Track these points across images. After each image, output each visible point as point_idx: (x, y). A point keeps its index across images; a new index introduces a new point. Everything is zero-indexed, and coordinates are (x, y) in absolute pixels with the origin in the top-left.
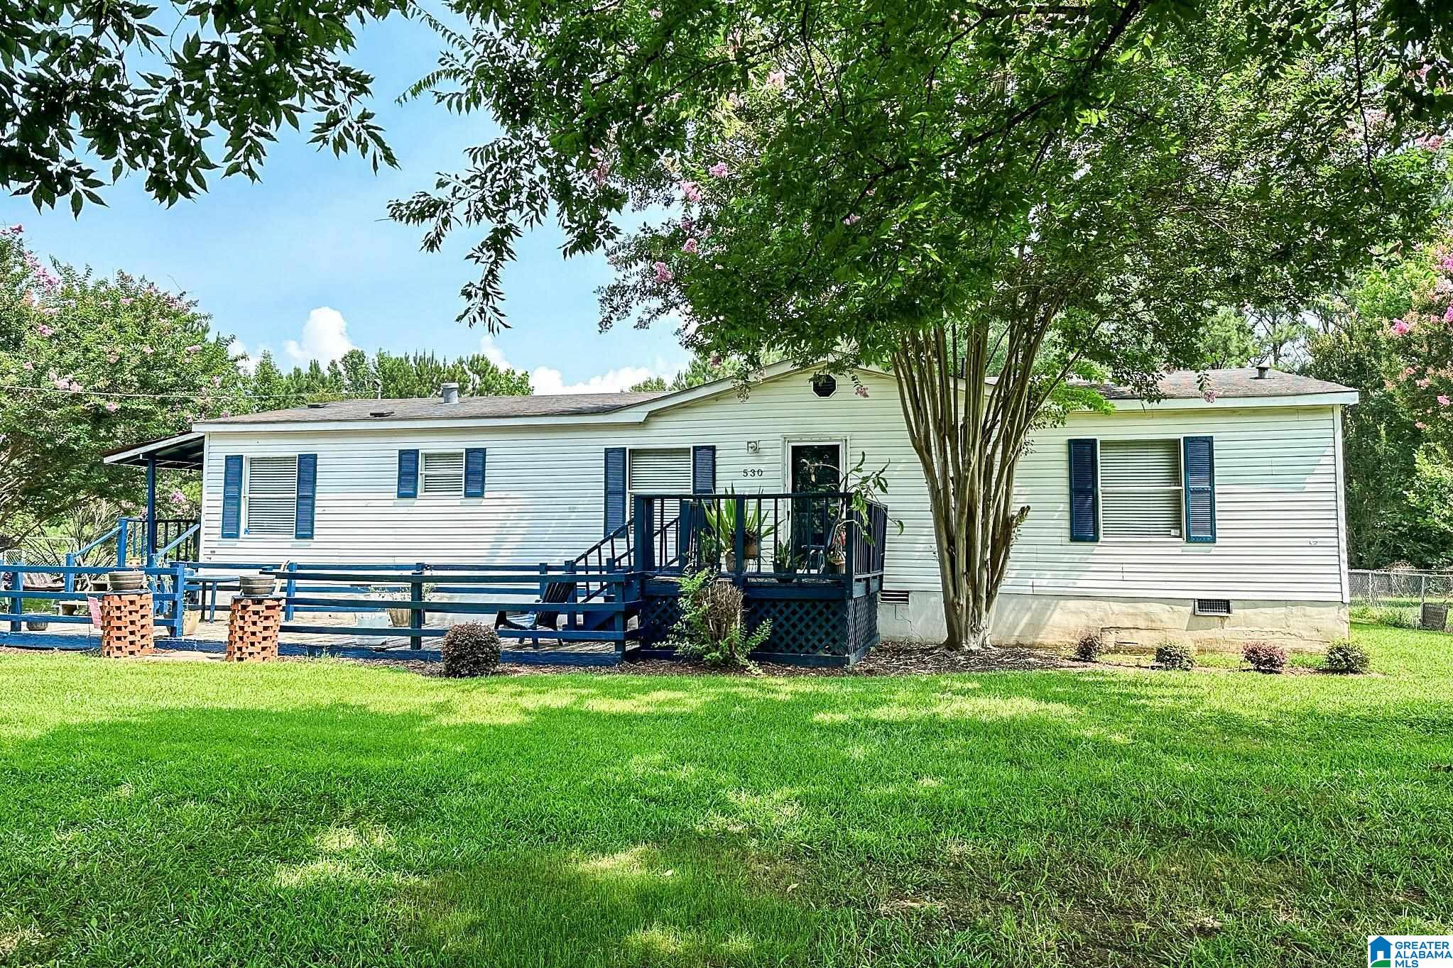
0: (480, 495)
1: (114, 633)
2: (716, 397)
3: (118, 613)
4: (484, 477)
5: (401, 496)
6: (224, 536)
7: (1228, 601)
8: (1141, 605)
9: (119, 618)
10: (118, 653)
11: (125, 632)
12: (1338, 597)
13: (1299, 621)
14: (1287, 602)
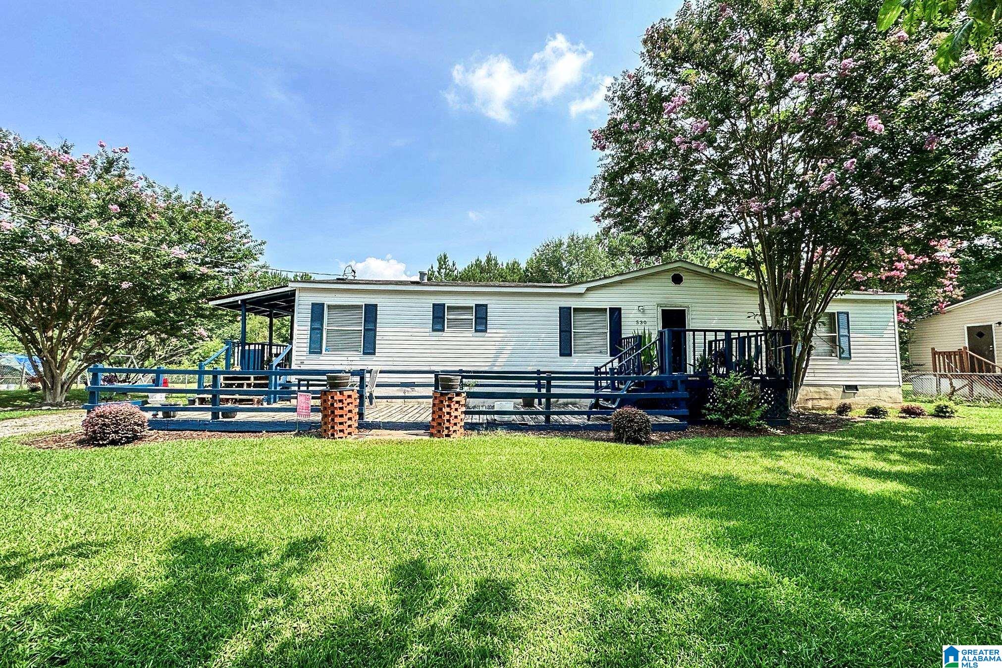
0: (485, 331)
1: (337, 420)
2: (621, 282)
3: (340, 405)
4: (487, 321)
5: (434, 330)
6: (310, 352)
7: (856, 386)
8: (822, 388)
9: (341, 408)
10: (341, 434)
11: (345, 418)
12: (897, 383)
13: (885, 393)
14: (879, 386)
